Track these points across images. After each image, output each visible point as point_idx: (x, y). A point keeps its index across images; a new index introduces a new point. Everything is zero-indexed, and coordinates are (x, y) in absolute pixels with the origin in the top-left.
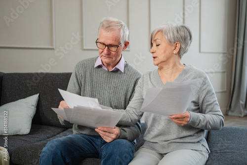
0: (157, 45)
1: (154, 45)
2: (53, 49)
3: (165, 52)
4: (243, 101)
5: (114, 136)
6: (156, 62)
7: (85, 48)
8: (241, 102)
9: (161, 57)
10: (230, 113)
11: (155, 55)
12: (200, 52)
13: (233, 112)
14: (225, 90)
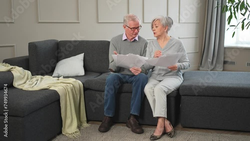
0: (157, 27)
1: (154, 27)
2: (79, 23)
3: (161, 31)
4: (210, 59)
5: (139, 72)
6: (156, 36)
7: (99, 21)
8: (209, 60)
9: (159, 33)
10: (201, 68)
11: (155, 32)
12: (179, 22)
13: (203, 67)
14: (198, 51)
